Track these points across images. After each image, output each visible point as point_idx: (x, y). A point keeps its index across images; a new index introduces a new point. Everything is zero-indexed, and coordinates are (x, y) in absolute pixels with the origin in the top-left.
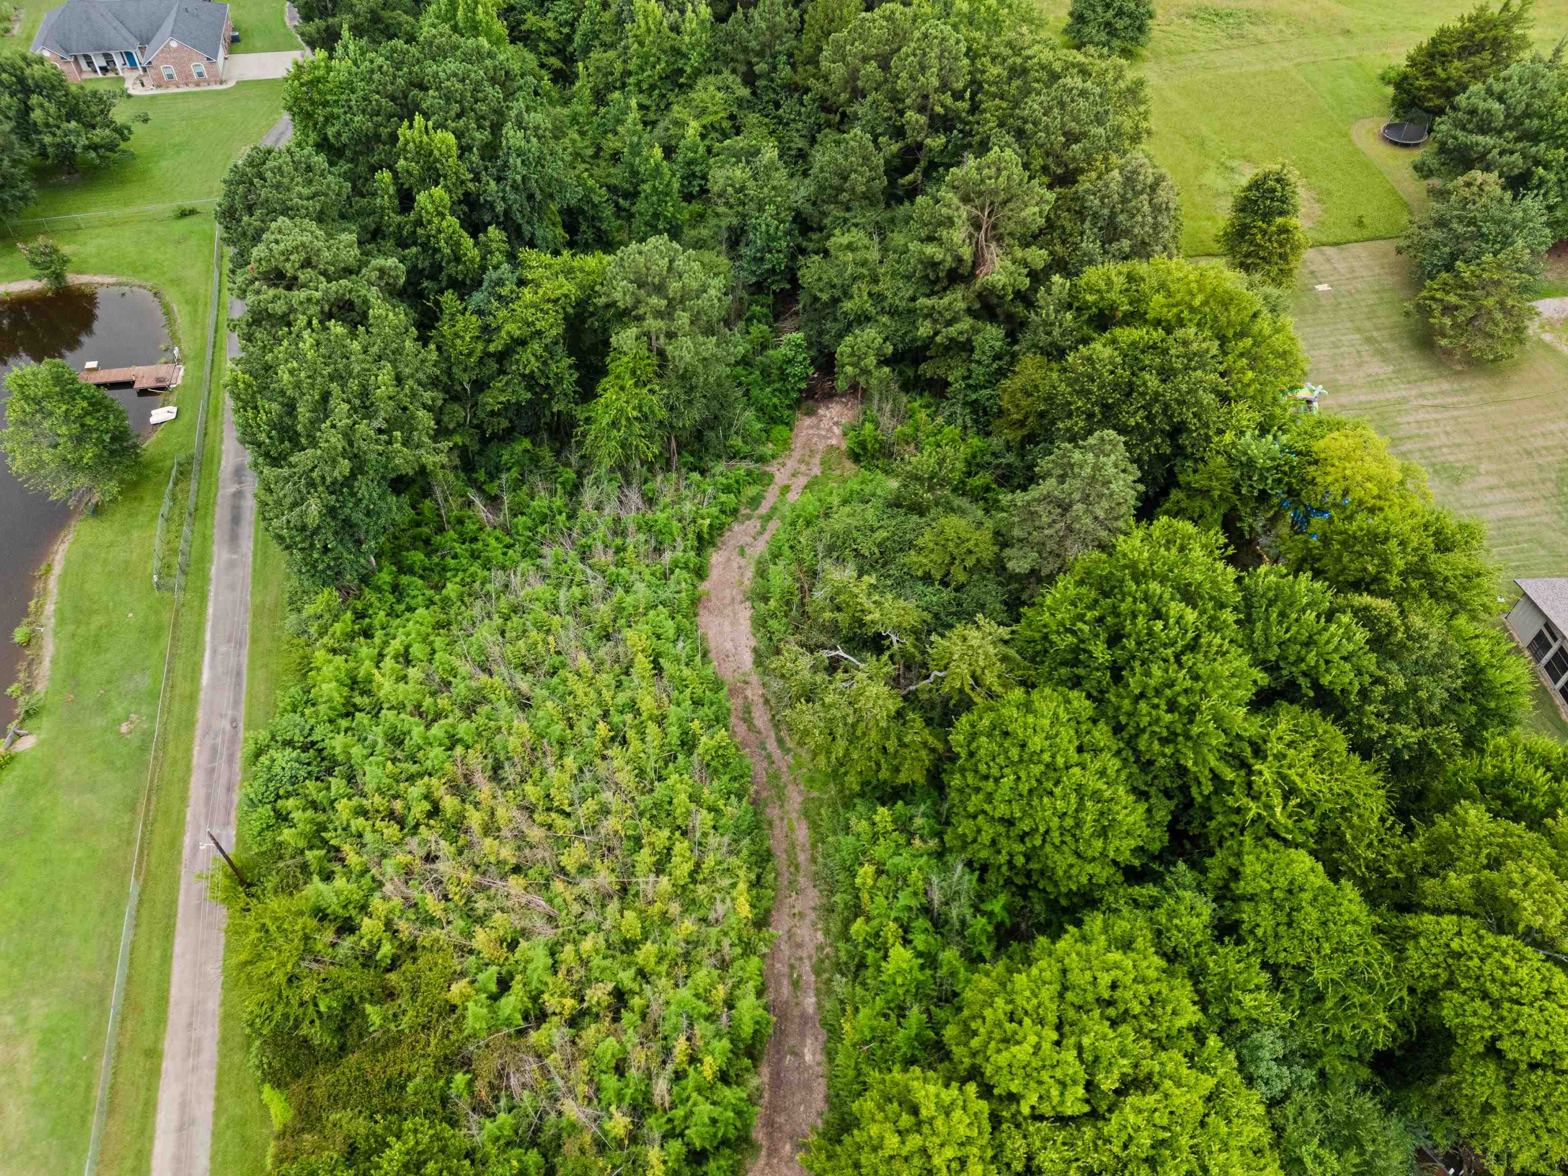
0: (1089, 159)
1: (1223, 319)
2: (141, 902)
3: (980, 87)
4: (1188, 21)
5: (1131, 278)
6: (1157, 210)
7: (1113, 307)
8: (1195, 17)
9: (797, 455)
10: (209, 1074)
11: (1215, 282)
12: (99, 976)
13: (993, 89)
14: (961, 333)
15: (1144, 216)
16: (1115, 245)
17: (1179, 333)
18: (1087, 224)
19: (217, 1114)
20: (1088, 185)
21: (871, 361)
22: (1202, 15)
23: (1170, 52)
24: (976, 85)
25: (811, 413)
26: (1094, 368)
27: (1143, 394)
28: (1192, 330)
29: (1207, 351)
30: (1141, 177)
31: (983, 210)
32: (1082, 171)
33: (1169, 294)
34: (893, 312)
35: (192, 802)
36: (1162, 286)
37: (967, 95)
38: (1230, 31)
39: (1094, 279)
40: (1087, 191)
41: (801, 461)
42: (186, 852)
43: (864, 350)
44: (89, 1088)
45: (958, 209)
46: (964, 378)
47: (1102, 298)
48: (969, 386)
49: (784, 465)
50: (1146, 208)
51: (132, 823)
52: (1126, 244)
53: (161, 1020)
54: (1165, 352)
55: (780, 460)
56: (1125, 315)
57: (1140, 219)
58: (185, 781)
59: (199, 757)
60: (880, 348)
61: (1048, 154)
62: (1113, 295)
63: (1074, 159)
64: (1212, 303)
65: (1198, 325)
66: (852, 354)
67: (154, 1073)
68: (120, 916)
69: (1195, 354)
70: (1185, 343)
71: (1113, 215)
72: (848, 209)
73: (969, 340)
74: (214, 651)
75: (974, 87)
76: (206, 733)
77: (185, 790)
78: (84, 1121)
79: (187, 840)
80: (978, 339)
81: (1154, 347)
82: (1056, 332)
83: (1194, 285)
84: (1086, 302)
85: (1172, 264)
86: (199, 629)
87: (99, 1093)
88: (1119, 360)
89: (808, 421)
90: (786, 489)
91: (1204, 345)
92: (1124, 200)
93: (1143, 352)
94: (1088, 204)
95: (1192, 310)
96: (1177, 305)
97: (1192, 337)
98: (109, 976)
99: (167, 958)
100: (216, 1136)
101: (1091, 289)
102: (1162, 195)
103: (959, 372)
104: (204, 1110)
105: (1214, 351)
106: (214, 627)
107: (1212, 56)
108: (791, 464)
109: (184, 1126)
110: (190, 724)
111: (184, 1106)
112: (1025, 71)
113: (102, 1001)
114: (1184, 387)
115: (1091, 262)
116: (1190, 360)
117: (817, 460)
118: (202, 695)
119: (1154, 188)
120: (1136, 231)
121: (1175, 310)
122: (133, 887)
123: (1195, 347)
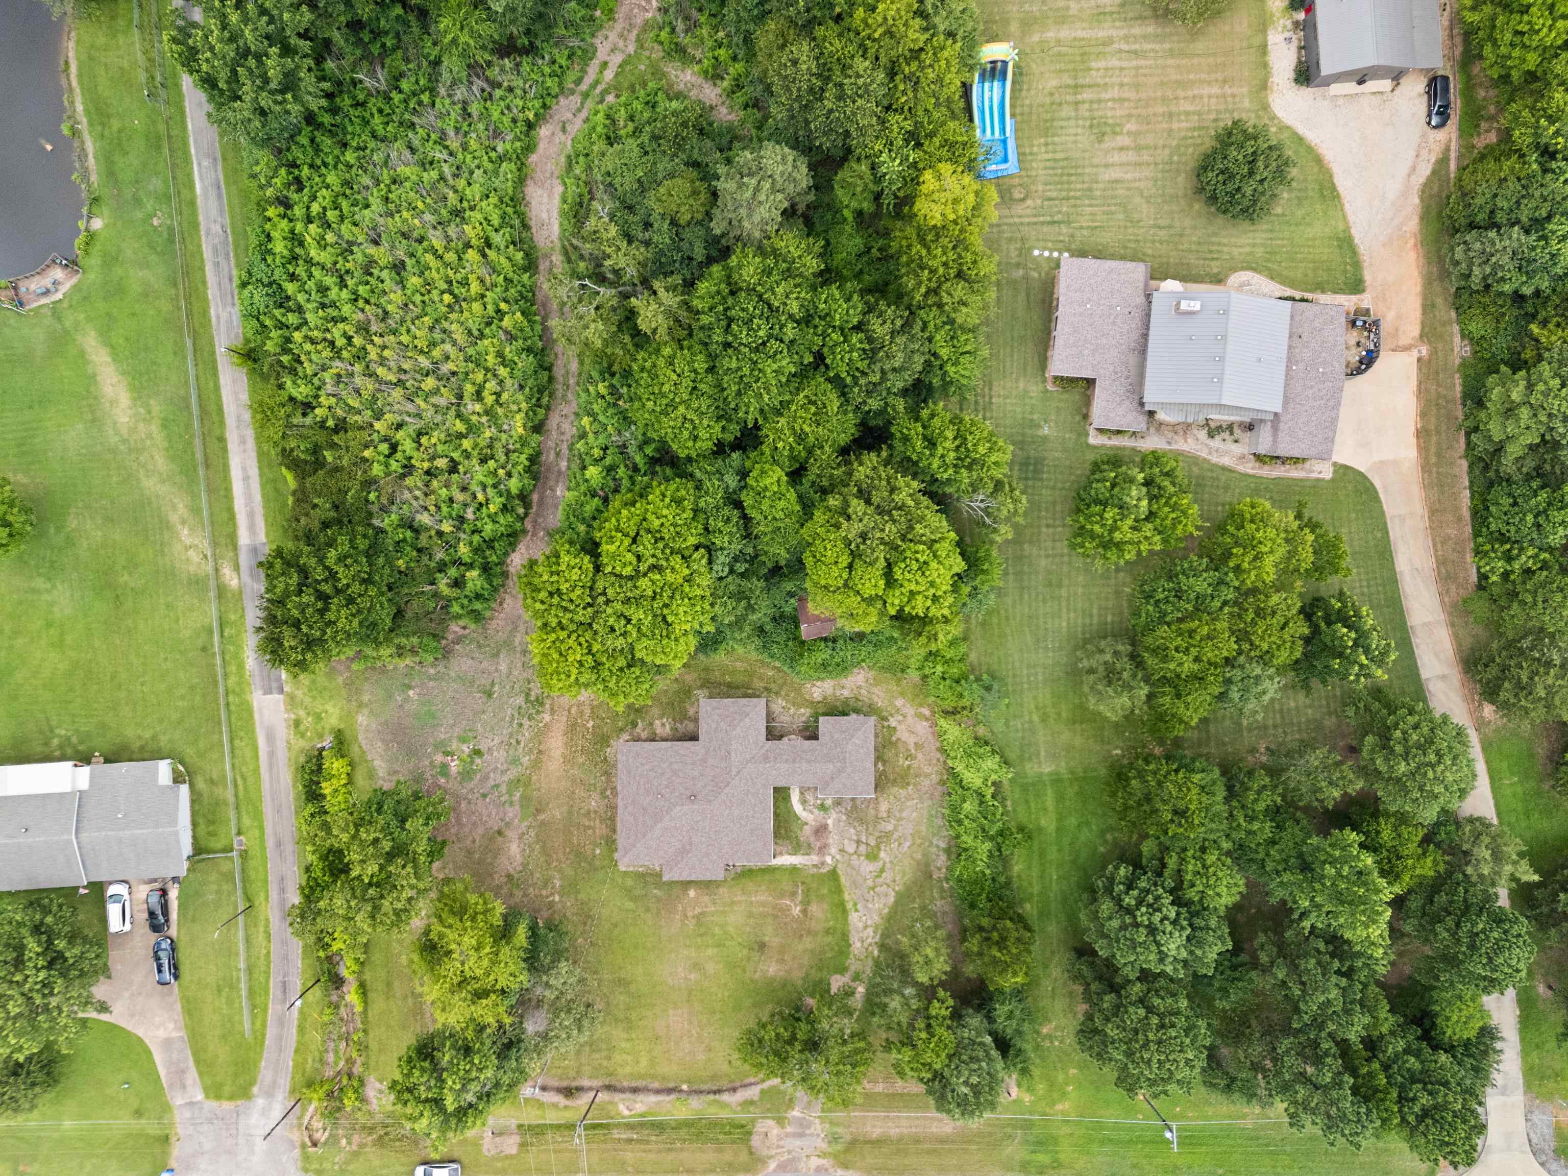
2: (195, 351)
10: (253, 455)
12: (182, 392)
19: (261, 475)
35: (209, 285)
42: (214, 320)
44: (193, 454)
51: (177, 295)
53: (222, 423)
58: (202, 269)
59: (207, 254)
67: (225, 450)
68: (185, 357)
74: (199, 164)
76: (208, 234)
77: (204, 276)
78: (195, 470)
79: (212, 312)
86: (186, 144)
87: (199, 456)
90: (605, 64)
98: (188, 393)
99: (217, 388)
100: (263, 486)
104: (254, 472)
106: (195, 142)
108: (612, 37)
109: (246, 478)
110: (195, 225)
111: (244, 469)
113: (188, 407)
117: (633, 35)
118: (199, 201)
122: (189, 342)
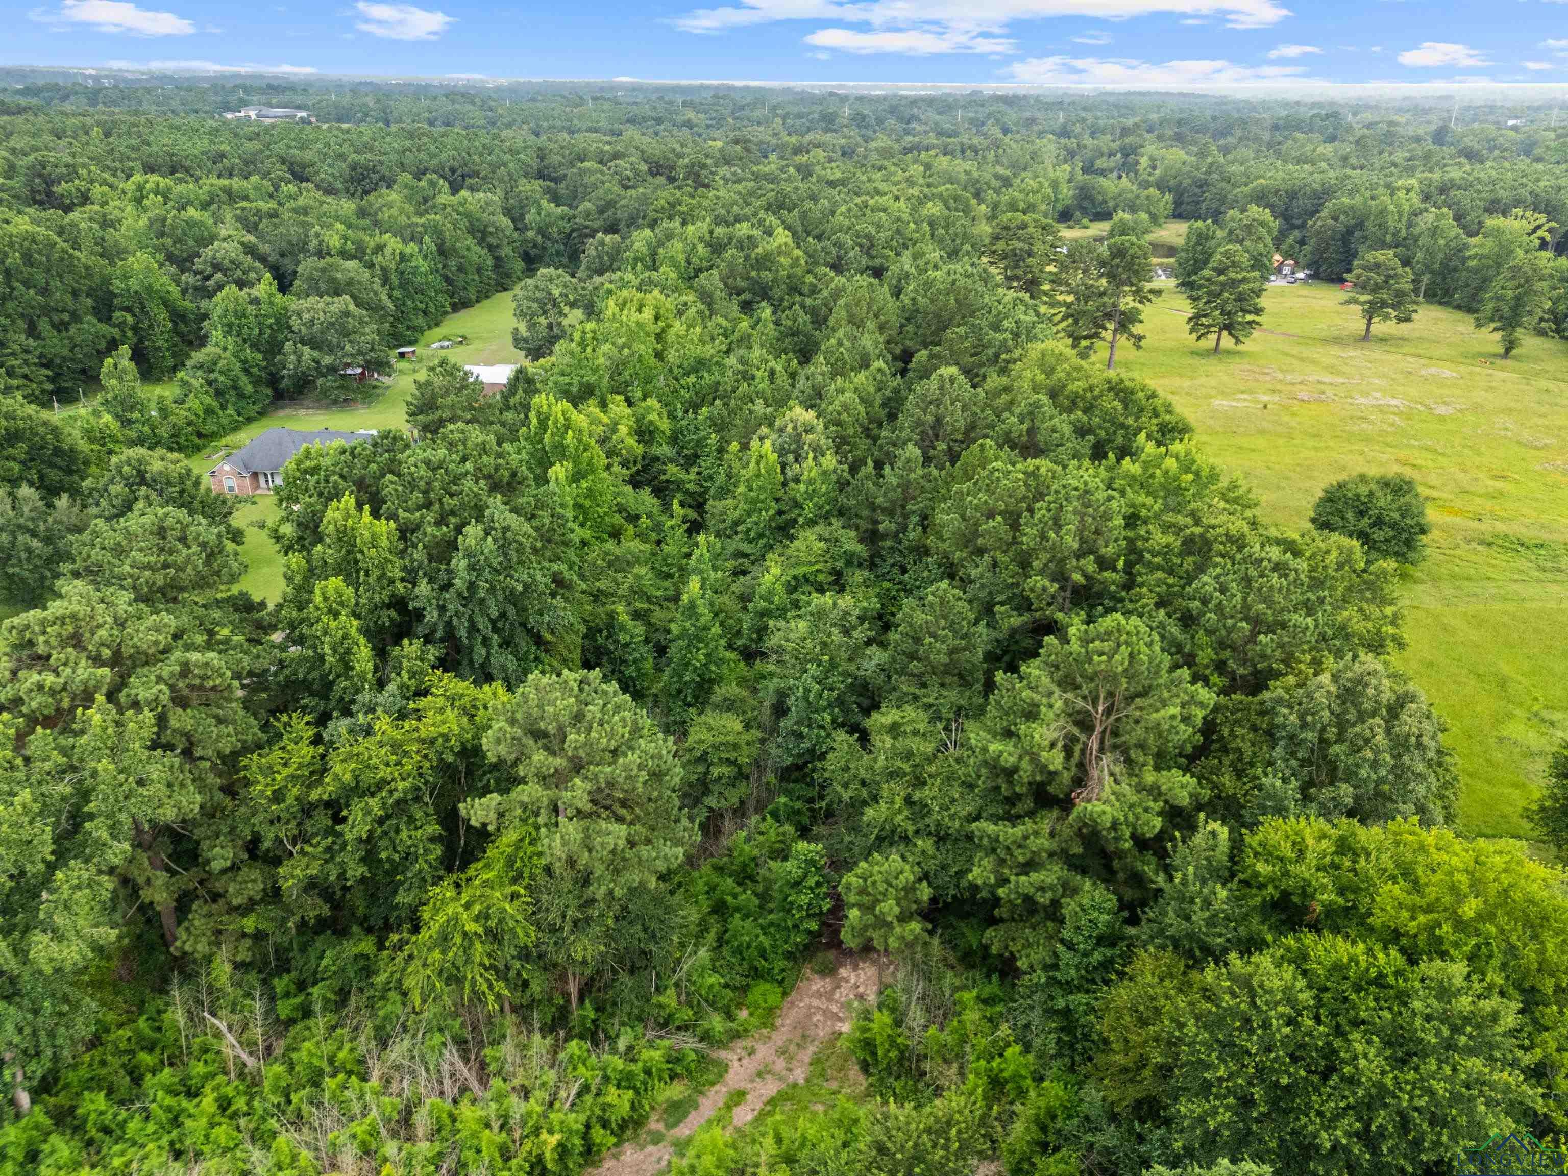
0: (1288, 660)
1: (1530, 954)
3: (1141, 559)
4: (1480, 548)
5: (1344, 846)
6: (1400, 745)
7: (1306, 892)
8: (1489, 544)
9: (779, 1038)
11: (1506, 879)
13: (1157, 560)
14: (1042, 889)
15: (1377, 752)
16: (1326, 793)
17: (1431, 968)
18: (1279, 751)
20: (1280, 692)
21: (889, 907)
22: (1500, 542)
23: (1453, 576)
24: (1134, 554)
25: (828, 971)
26: (1253, 1004)
27: (1352, 1081)
28: (1458, 970)
29: (1495, 1017)
30: (1370, 691)
31: (1095, 703)
32: (1277, 675)
33: (1417, 887)
34: (941, 837)
36: (1406, 872)
37: (1121, 564)
38: (1541, 563)
39: (1275, 838)
40: (1279, 701)
41: (782, 1052)
43: (882, 887)
45: (1050, 694)
46: (1046, 967)
47: (1286, 874)
48: (1053, 982)
49: (752, 1052)
50: (1380, 738)
52: (1346, 792)
54: (1403, 998)
55: (747, 1043)
56: (1330, 911)
57: (1369, 754)
60: (910, 889)
61: (1222, 645)
62: (1303, 871)
63: (1264, 657)
64: (1502, 919)
65: (1471, 958)
66: (862, 891)
69: (1466, 1020)
70: (1444, 992)
71: (1324, 742)
72: (924, 685)
73: (1056, 904)
75: (1132, 557)
80: (1069, 907)
81: (1380, 981)
82: (1199, 917)
83: (1462, 879)
84: (1257, 875)
85: (1430, 838)
88: (1306, 997)
89: (818, 984)
90: (739, 1096)
91: (1486, 1005)
92: (1342, 725)
93: (1358, 989)
94: (1279, 720)
95: (1460, 925)
96: (1429, 910)
97: (1458, 981)
101: (1267, 853)
102: (1408, 723)
103: (1039, 954)
105: (1510, 1020)
107: (1516, 587)
108: (764, 1052)
112: (1207, 544)
114: (1440, 1087)
115: (1280, 811)
116: (1456, 1030)
117: (807, 1055)
119: (1394, 711)
120: (1363, 773)
121: (1422, 918)
123: (1464, 1003)
